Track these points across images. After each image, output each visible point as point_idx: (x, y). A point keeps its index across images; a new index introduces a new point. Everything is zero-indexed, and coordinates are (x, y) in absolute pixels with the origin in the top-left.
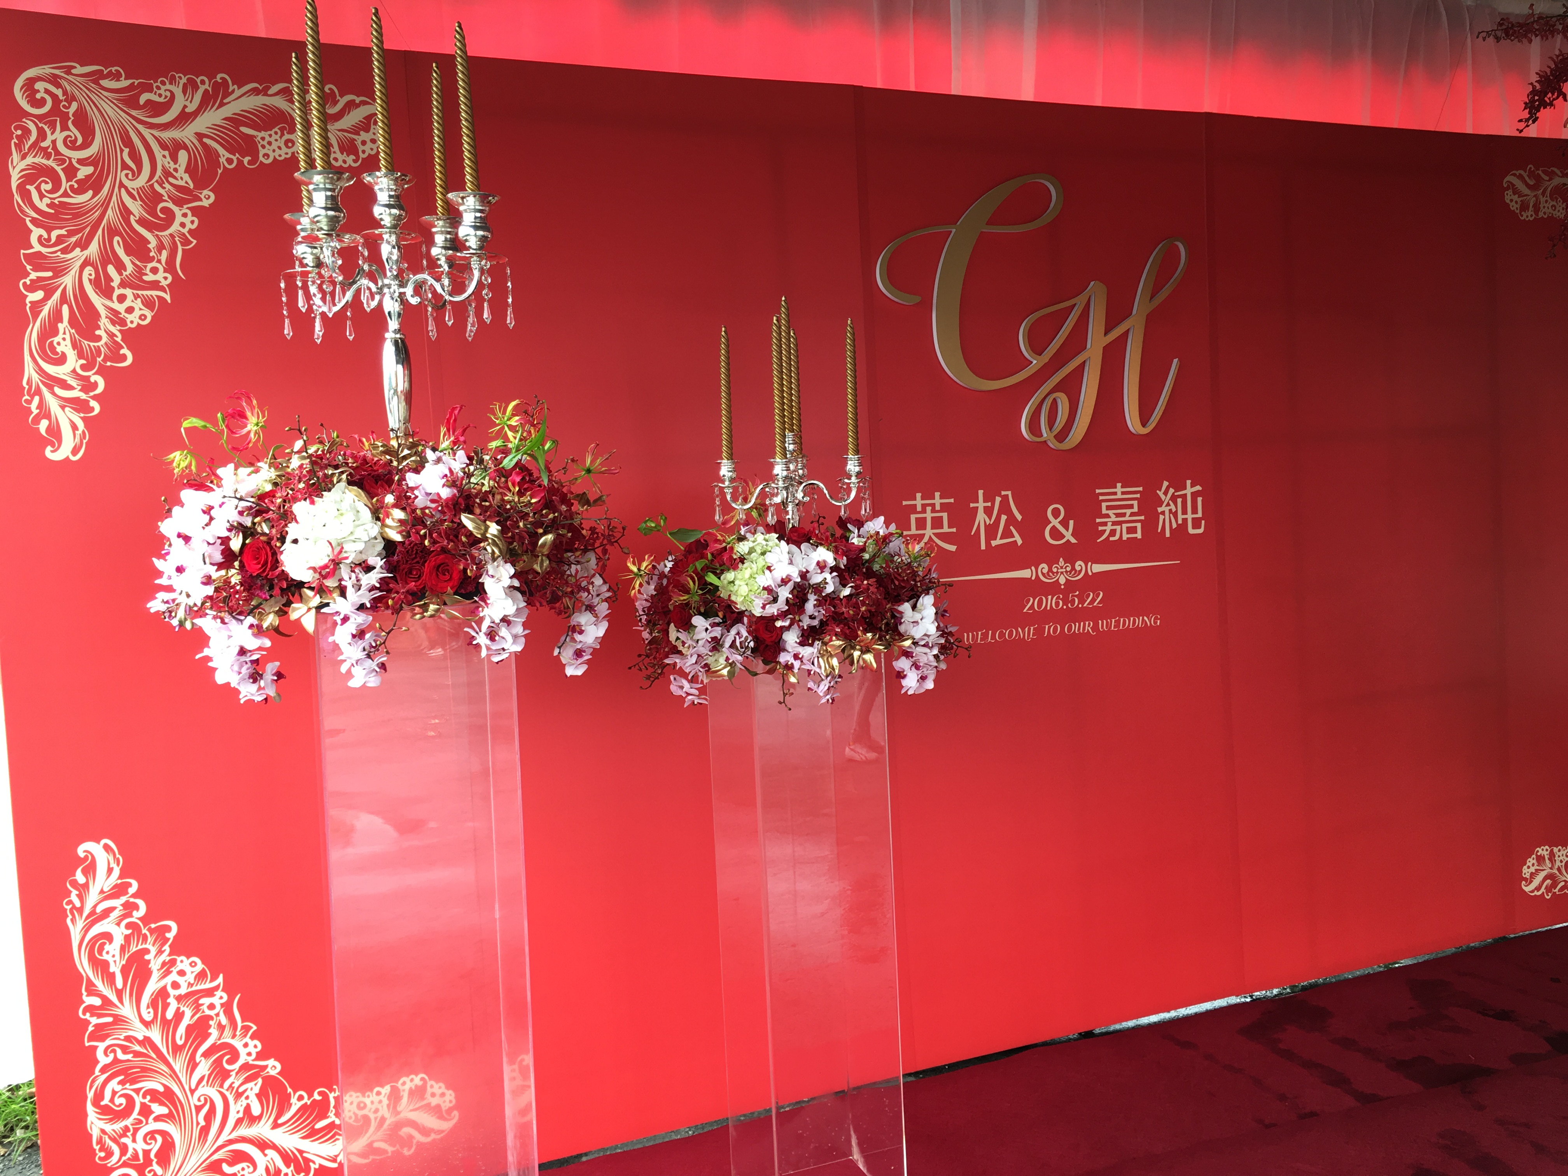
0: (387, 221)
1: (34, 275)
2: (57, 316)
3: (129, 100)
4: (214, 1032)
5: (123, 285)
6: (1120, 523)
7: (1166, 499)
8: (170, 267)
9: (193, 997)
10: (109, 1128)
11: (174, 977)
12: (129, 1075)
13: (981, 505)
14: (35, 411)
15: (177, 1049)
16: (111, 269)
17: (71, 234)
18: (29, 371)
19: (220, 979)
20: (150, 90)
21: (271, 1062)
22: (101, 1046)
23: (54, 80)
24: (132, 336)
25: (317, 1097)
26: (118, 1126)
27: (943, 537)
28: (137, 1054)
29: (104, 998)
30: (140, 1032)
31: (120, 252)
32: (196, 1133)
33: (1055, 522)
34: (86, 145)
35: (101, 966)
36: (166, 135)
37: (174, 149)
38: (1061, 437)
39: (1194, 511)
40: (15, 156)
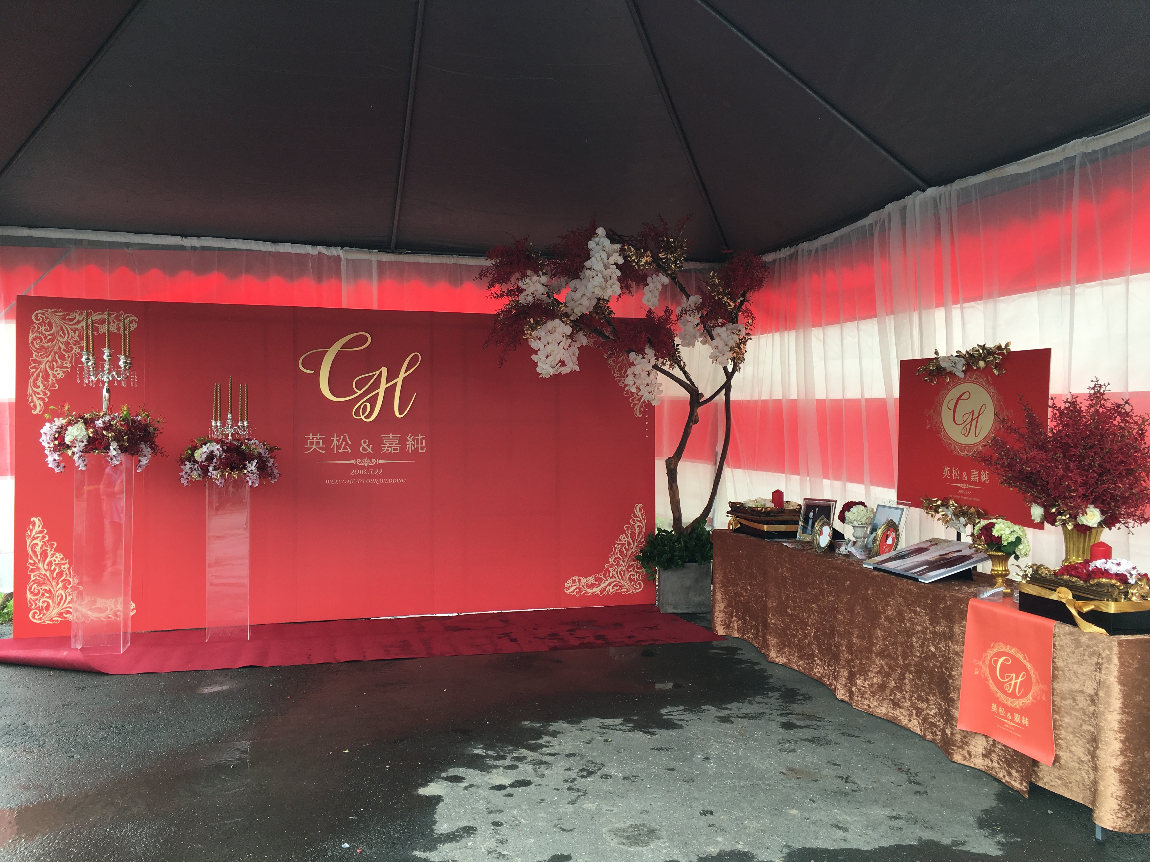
0: (107, 359)
1: (33, 365)
2: (38, 376)
3: (63, 318)
4: (64, 576)
5: (57, 367)
6: (391, 447)
7: (410, 440)
8: (71, 362)
9: (59, 565)
10: (32, 598)
11: (54, 558)
12: (40, 584)
13: (335, 438)
14: (30, 400)
15: (53, 579)
16: (54, 363)
17: (44, 354)
18: (30, 390)
19: (67, 561)
20: (69, 315)
21: (81, 587)
22: (32, 575)
23: (43, 314)
24: (58, 381)
25: (93, 599)
26: (35, 598)
27: (319, 448)
28: (42, 578)
29: (35, 562)
30: (43, 572)
31: (57, 358)
32: (57, 603)
33: (364, 445)
34: (50, 330)
35: (34, 552)
36: (73, 327)
37: (75, 330)
39: (422, 444)
40: (31, 334)
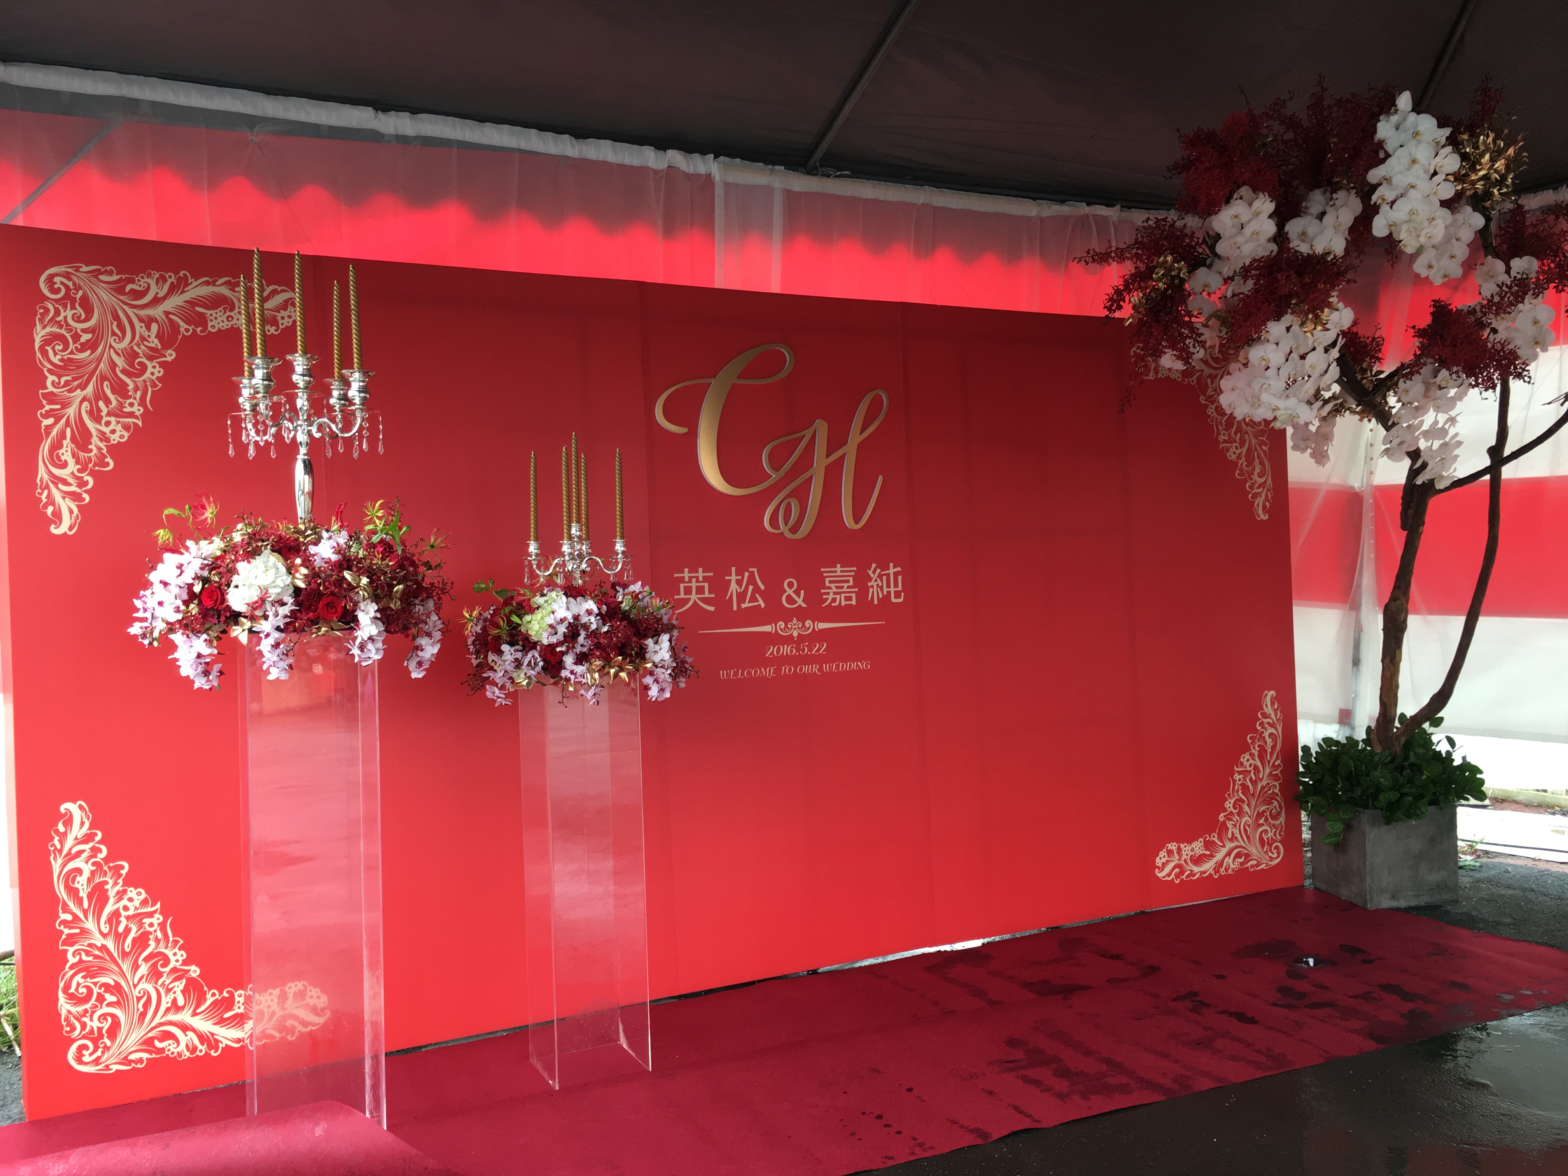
0: (301, 384)
1: (47, 407)
2: (62, 435)
3: (118, 289)
4: (152, 944)
5: (109, 414)
6: (839, 593)
7: (874, 577)
8: (142, 402)
9: (138, 918)
10: (73, 1010)
11: (125, 902)
12: (90, 972)
13: (734, 578)
14: (44, 500)
15: (125, 955)
16: (101, 404)
17: (74, 379)
18: (42, 473)
19: (158, 905)
20: (132, 281)
21: (193, 968)
22: (71, 950)
23: (67, 276)
24: (114, 450)
25: (225, 994)
26: (80, 1009)
27: (703, 600)
28: (96, 957)
29: (75, 916)
30: (99, 941)
31: (108, 392)
32: (136, 1016)
33: (790, 592)
34: (87, 319)
35: (73, 892)
36: (143, 313)
37: (148, 322)
38: (794, 530)
39: (896, 586)
40: (39, 327)
